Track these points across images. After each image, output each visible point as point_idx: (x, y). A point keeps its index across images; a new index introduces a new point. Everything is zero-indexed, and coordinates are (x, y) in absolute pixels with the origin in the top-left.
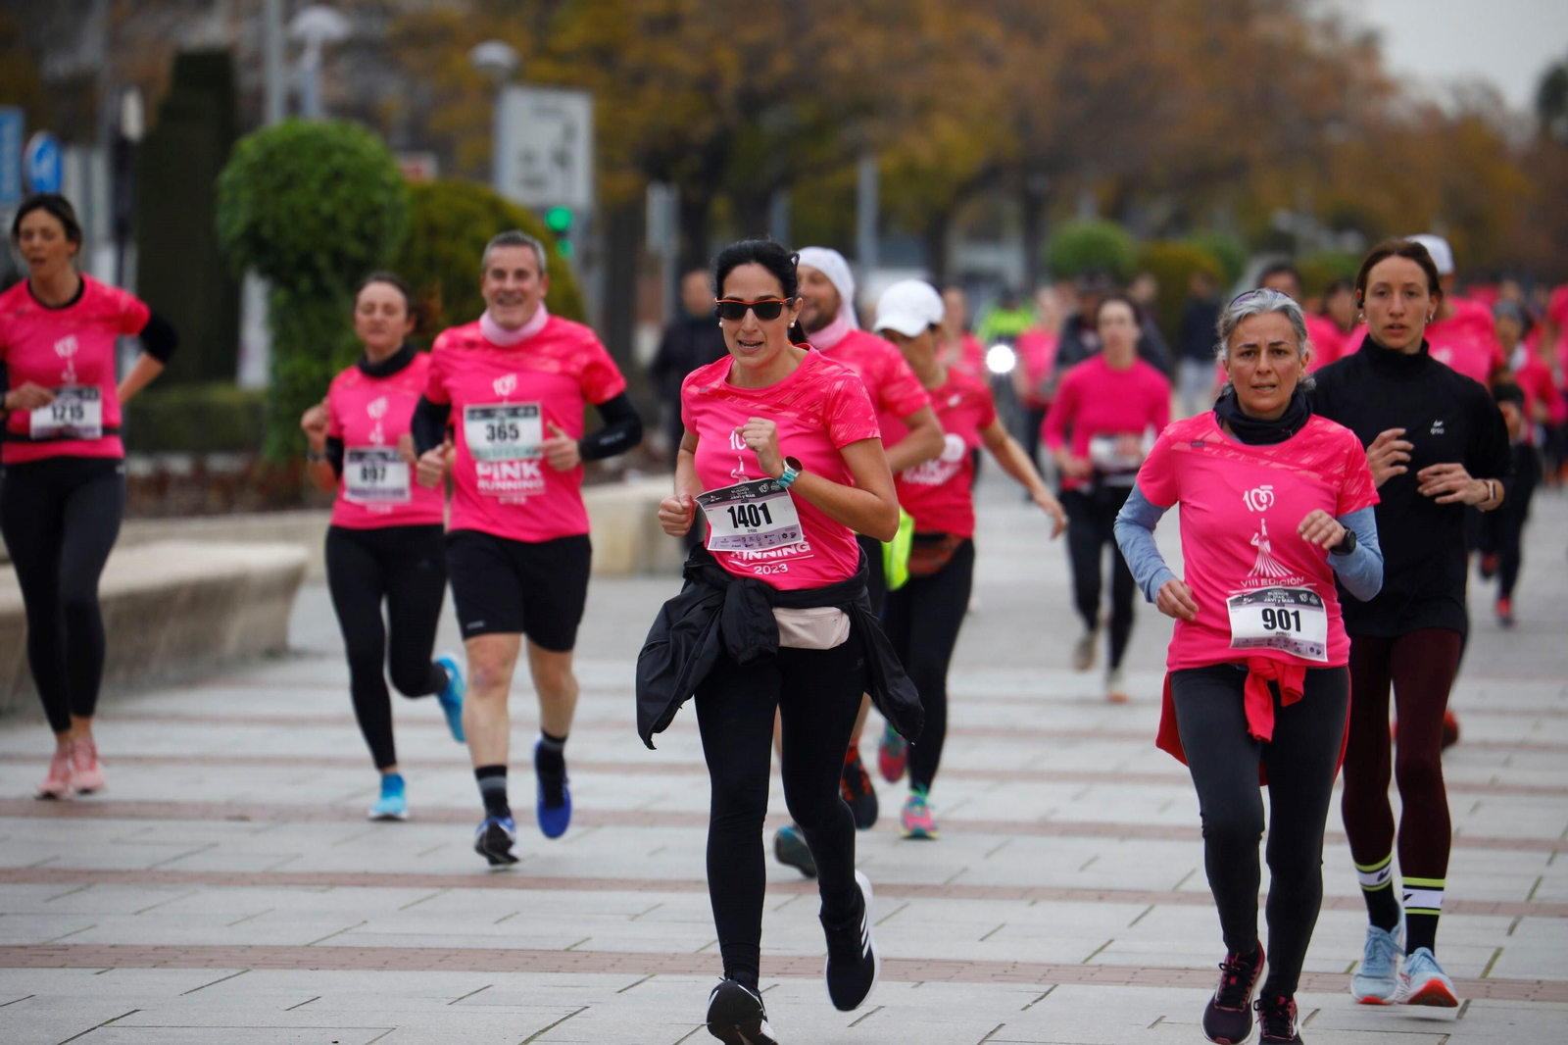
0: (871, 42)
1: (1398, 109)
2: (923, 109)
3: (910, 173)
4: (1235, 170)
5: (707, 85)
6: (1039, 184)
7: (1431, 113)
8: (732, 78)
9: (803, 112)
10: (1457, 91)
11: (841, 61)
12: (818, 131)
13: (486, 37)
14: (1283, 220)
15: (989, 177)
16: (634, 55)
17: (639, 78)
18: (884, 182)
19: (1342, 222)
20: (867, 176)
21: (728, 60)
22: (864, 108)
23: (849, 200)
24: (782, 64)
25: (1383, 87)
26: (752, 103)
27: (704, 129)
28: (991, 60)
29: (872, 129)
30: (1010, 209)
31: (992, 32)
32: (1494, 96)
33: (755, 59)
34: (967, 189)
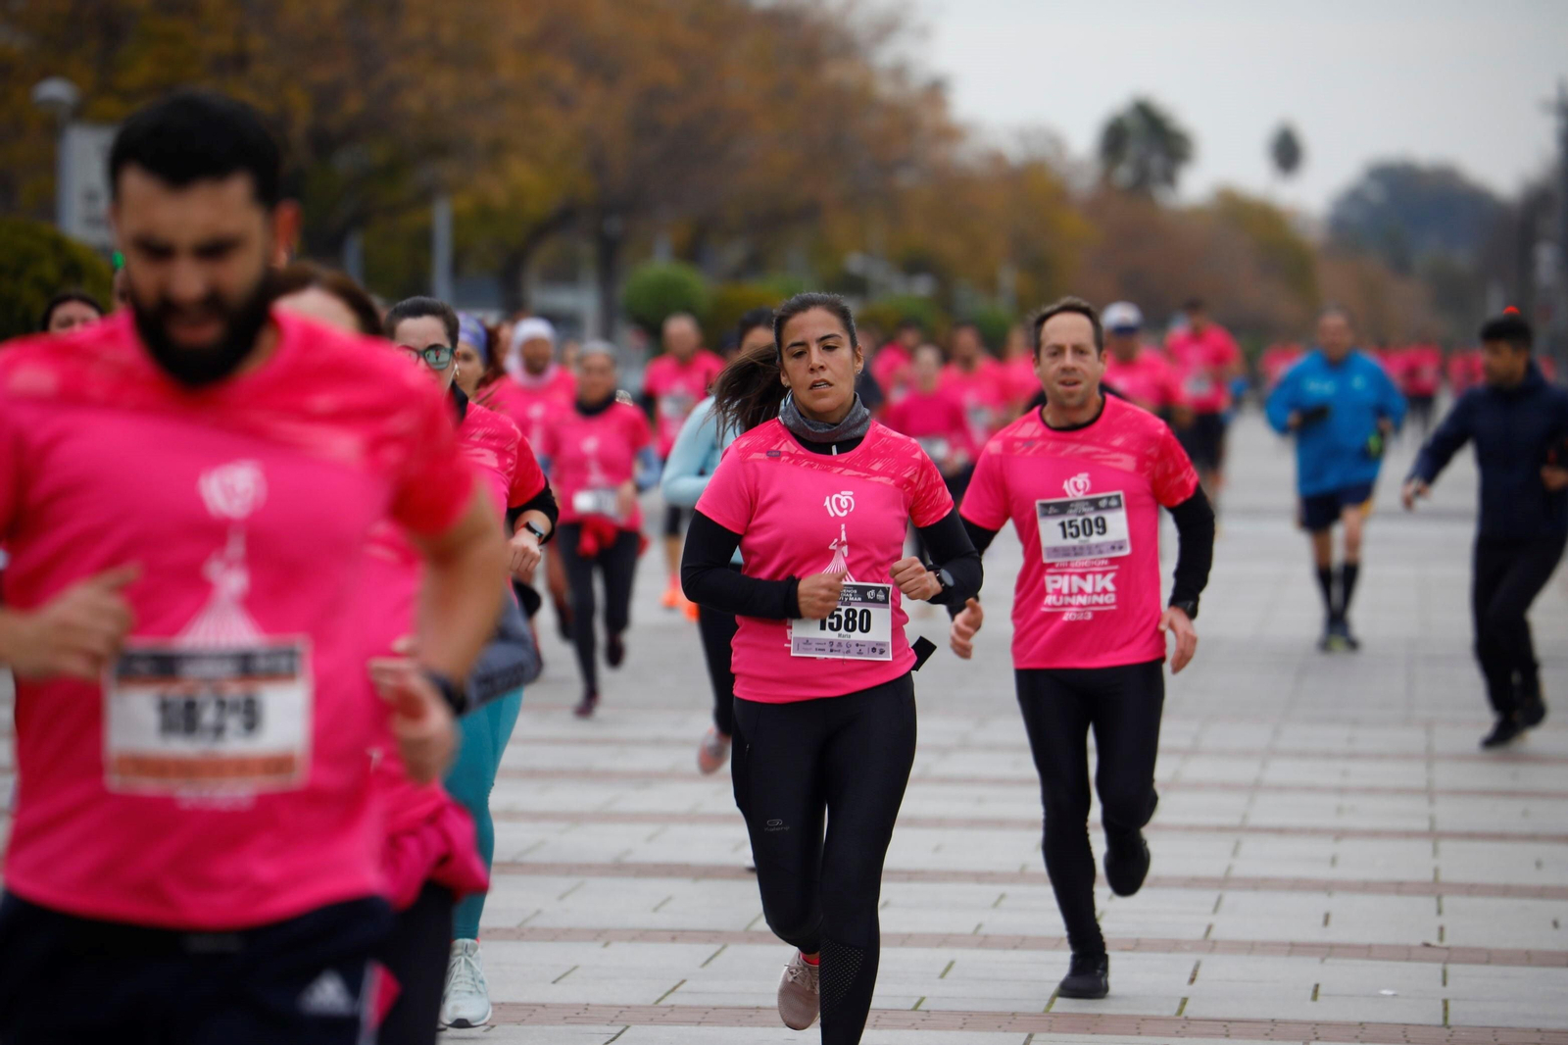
0: (444, 83)
1: (966, 154)
2: (497, 150)
3: (485, 214)
4: (809, 213)
6: (614, 225)
7: (997, 159)
8: (303, 117)
9: (377, 153)
10: (1023, 136)
11: (414, 102)
12: (391, 171)
13: (46, 74)
14: (855, 263)
15: (563, 218)
18: (458, 222)
19: (914, 266)
20: (441, 217)
21: (299, 101)
22: (438, 149)
23: (424, 240)
24: (353, 104)
25: (950, 134)
26: (323, 143)
28: (564, 102)
29: (447, 170)
30: (586, 250)
31: (565, 74)
32: (1056, 142)
33: (326, 98)
34: (542, 230)
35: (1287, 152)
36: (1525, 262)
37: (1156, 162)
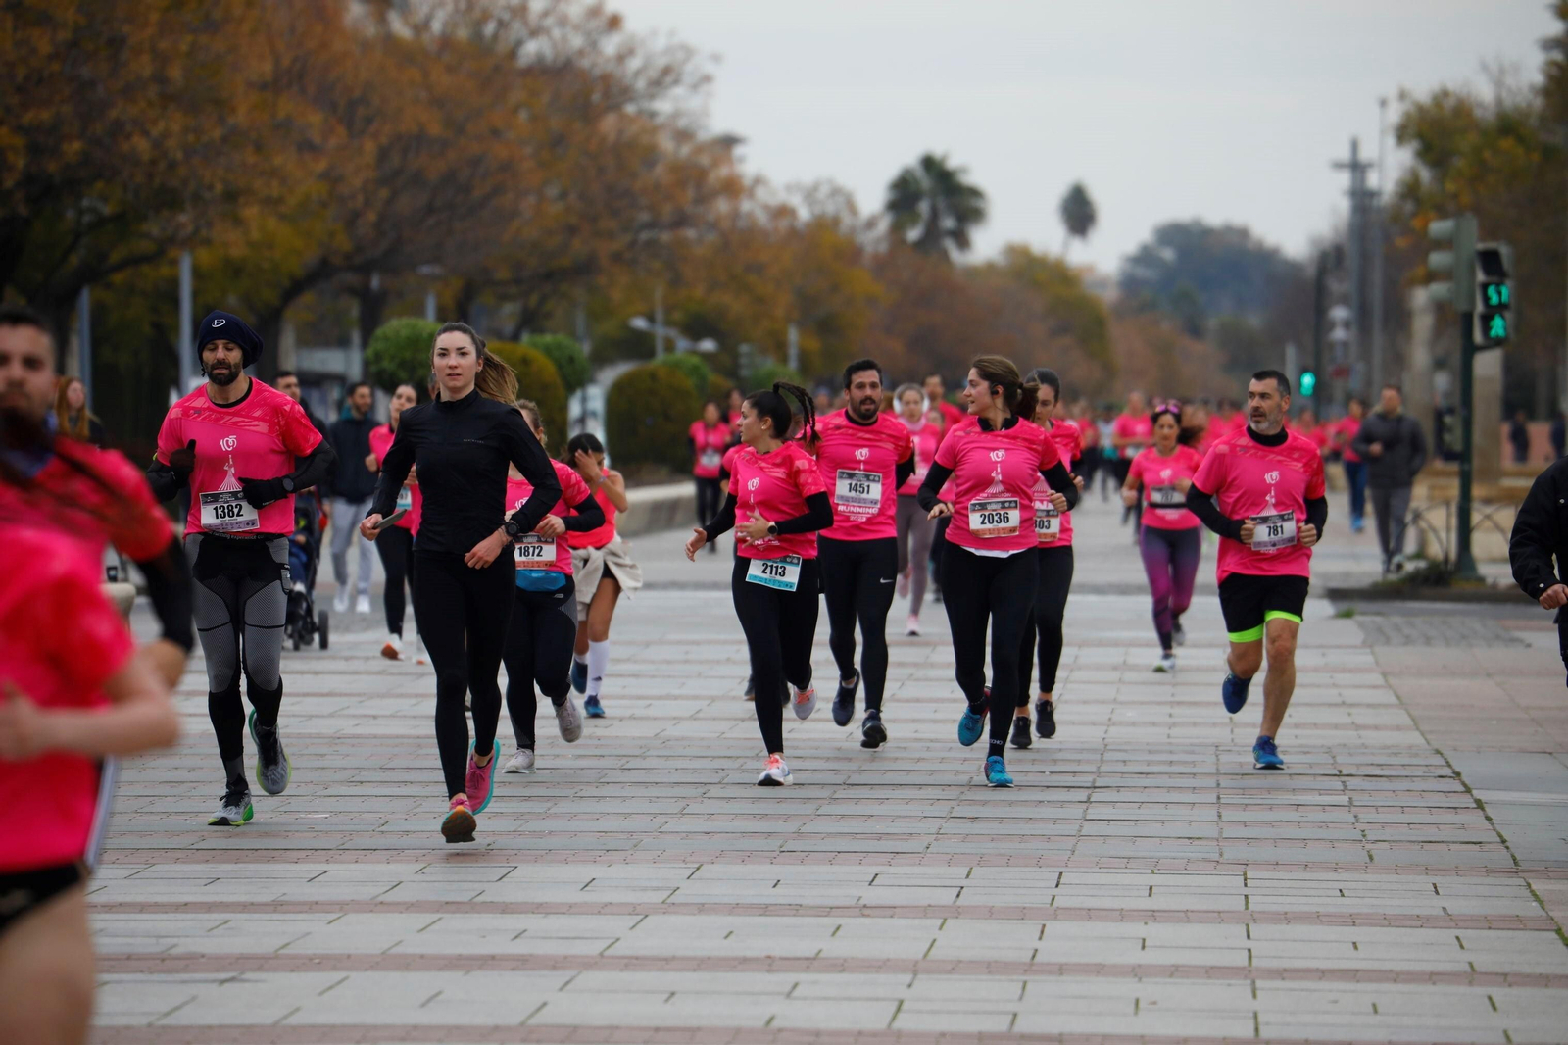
1: (752, 211)
2: (231, 196)
6: (378, 282)
7: (783, 211)
10: (810, 195)
11: (142, 145)
12: (123, 221)
14: (639, 322)
15: (320, 273)
19: (696, 329)
20: (185, 271)
25: (733, 188)
28: (307, 147)
31: (312, 119)
32: (846, 199)
34: (296, 288)
35: (1079, 213)
36: (1321, 324)
37: (948, 223)
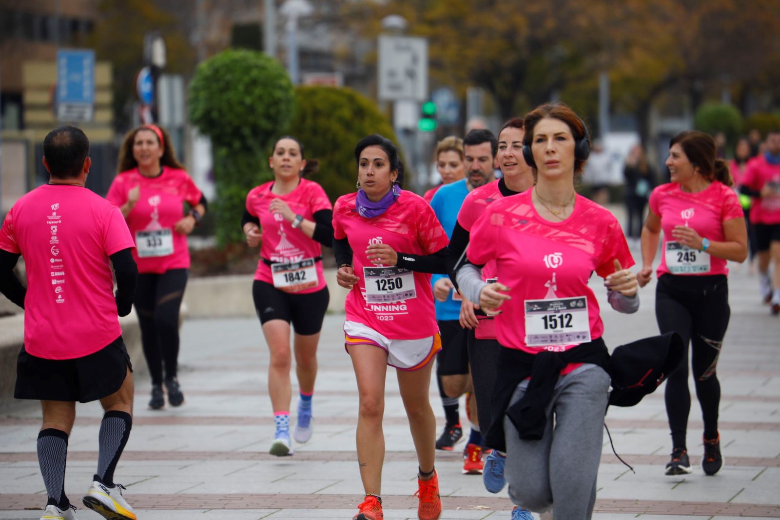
3: (628, 82)
5: (510, 36)
6: (699, 85)
8: (524, 31)
9: (562, 50)
11: (582, 22)
16: (472, 21)
17: (475, 33)
18: (612, 86)
20: (603, 83)
21: (520, 21)
22: (595, 47)
23: (594, 96)
24: (550, 24)
26: (537, 45)
27: (509, 59)
29: (603, 57)
30: (686, 100)
33: (535, 21)
34: (657, 90)
